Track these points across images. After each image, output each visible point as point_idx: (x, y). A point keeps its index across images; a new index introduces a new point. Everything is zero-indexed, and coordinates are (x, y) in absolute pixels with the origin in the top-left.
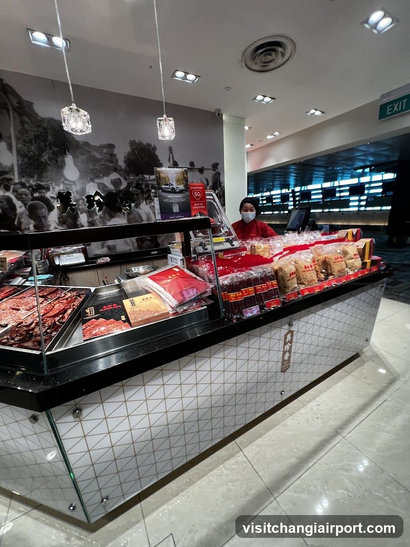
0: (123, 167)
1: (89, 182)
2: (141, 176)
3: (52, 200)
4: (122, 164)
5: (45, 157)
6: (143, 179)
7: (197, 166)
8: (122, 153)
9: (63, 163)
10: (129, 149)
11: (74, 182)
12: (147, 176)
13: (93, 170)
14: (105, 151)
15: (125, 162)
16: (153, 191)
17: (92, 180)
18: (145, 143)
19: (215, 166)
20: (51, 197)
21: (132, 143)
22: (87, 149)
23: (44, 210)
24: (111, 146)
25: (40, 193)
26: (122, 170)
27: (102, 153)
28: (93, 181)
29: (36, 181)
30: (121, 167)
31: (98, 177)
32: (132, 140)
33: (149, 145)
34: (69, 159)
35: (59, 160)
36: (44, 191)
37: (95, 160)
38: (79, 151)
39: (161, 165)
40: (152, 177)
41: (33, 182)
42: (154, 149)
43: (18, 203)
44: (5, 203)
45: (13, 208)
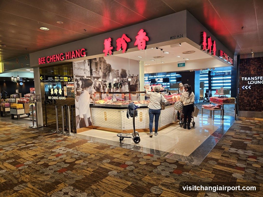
3: (107, 85)
4: (120, 75)
5: (107, 73)
8: (120, 72)
9: (110, 75)
10: (121, 71)
11: (111, 80)
12: (124, 78)
14: (117, 71)
16: (125, 82)
18: (124, 69)
19: (138, 75)
21: (122, 69)
23: (105, 87)
25: (105, 83)
26: (120, 77)
27: (116, 72)
34: (111, 74)
37: (115, 74)
38: (112, 72)
39: (127, 75)
40: (125, 79)
41: (104, 80)
42: (126, 71)
43: (101, 85)
44: (99, 85)
45: (100, 87)
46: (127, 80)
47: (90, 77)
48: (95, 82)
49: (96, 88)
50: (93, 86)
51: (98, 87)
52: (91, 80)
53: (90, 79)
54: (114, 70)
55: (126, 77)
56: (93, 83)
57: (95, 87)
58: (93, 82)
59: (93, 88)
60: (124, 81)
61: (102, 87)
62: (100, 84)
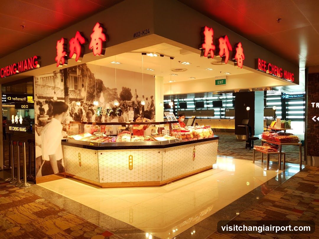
0: (119, 98)
1: (107, 103)
2: (125, 101)
3: (94, 110)
4: (119, 96)
5: (95, 93)
6: (125, 103)
7: (145, 97)
8: (119, 92)
9: (100, 95)
10: (121, 90)
11: (102, 103)
12: (126, 101)
13: (109, 98)
14: (114, 91)
15: (120, 95)
16: (129, 107)
17: (108, 102)
18: (127, 88)
19: (152, 97)
20: (94, 109)
21: (123, 88)
22: (108, 90)
23: (91, 114)
24: (115, 89)
25: (91, 107)
26: (118, 98)
27: (112, 92)
28: (108, 103)
29: (91, 102)
30: (118, 97)
31: (110, 101)
32: (123, 86)
33: (128, 89)
34: (102, 94)
35: (99, 94)
36: (92, 106)
37: (110, 95)
38: (105, 91)
39: (132, 97)
40: (129, 102)
41: (89, 103)
42: (130, 90)
43: (84, 111)
44: (80, 111)
45: (82, 113)
46: (131, 104)
47: (64, 99)
48: (73, 106)
49: (73, 115)
50: (68, 112)
51: (78, 114)
52: (66, 103)
53: (63, 101)
54: (108, 88)
55: (130, 100)
56: (69, 108)
57: (73, 114)
58: (69, 106)
59: (69, 115)
60: (127, 105)
61: (84, 114)
62: (81, 110)
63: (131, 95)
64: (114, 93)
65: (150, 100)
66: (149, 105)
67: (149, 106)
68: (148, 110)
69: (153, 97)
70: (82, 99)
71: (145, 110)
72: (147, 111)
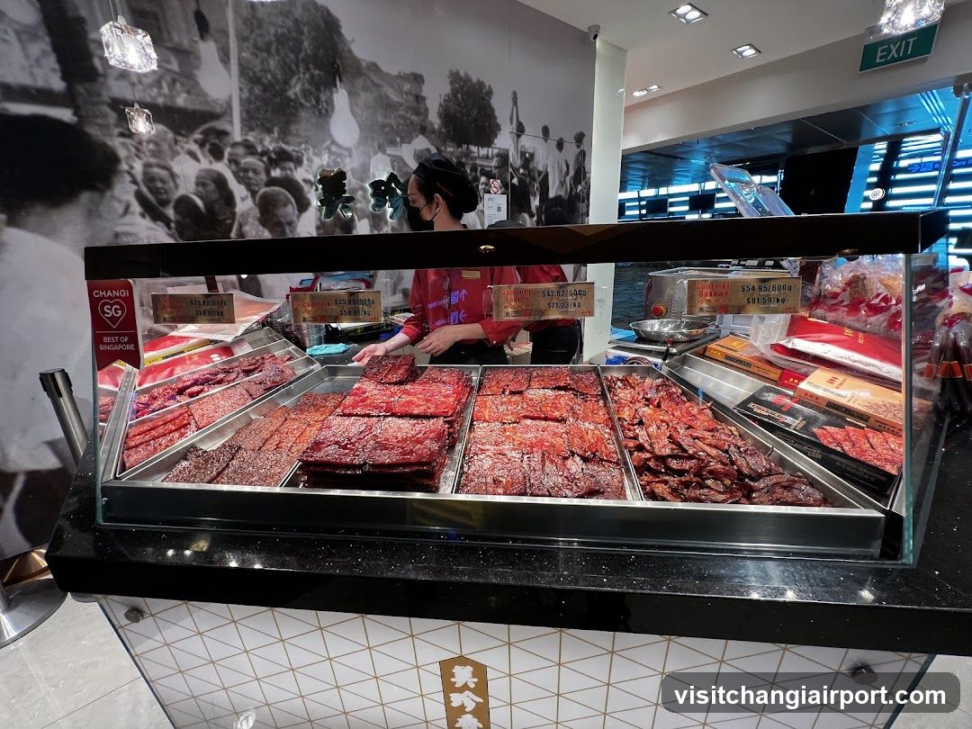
0: (436, 127)
1: (375, 153)
2: (465, 146)
3: (306, 187)
4: (434, 119)
5: (295, 90)
6: (468, 154)
7: (554, 135)
8: (436, 94)
9: (330, 102)
10: (446, 89)
11: (349, 150)
12: (474, 148)
13: (384, 126)
14: (407, 87)
15: (440, 115)
16: (483, 179)
17: (381, 149)
18: (474, 80)
19: (580, 138)
20: (306, 181)
21: (455, 77)
22: (376, 80)
23: (291, 209)
24: (417, 79)
25: (283, 169)
26: (433, 132)
27: (400, 91)
28: (384, 152)
29: (277, 140)
30: (432, 124)
31: (392, 143)
32: (454, 70)
33: (481, 84)
34: (340, 97)
35: (323, 97)
36: (292, 165)
37: (389, 106)
38: (360, 82)
39: (498, 127)
40: (483, 151)
41: (269, 143)
42: (490, 93)
43: (239, 190)
44: (212, 187)
45: (229, 199)
46: (494, 163)
47: (67, 99)
48: (154, 154)
49: (170, 212)
50: (124, 191)
51: (200, 203)
52: (93, 130)
53: (65, 115)
54: (374, 67)
55: (488, 142)
56: (124, 167)
57: (164, 203)
58: (122, 153)
59: (136, 207)
60: (474, 168)
61: (244, 204)
62: (220, 182)
63: (495, 118)
64: (411, 99)
65: (571, 151)
66: (567, 173)
67: (568, 179)
68: (562, 193)
69: (585, 140)
70: (215, 116)
71: (552, 194)
72: (558, 199)
